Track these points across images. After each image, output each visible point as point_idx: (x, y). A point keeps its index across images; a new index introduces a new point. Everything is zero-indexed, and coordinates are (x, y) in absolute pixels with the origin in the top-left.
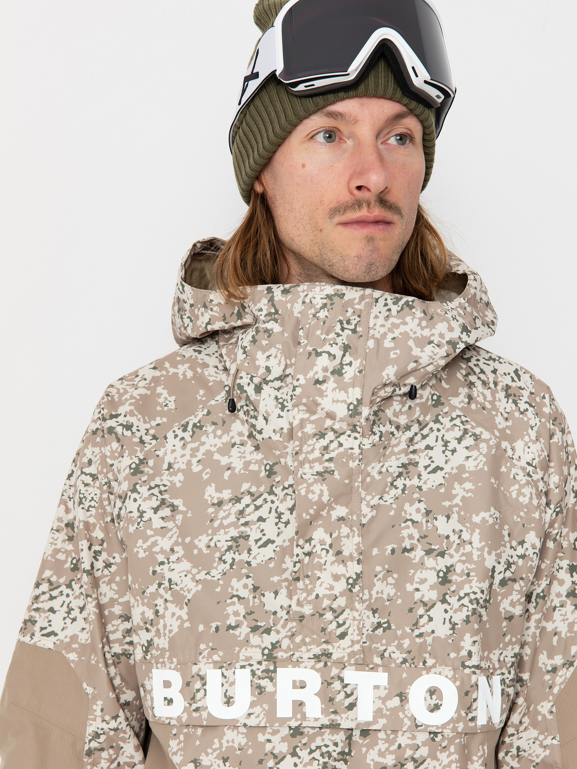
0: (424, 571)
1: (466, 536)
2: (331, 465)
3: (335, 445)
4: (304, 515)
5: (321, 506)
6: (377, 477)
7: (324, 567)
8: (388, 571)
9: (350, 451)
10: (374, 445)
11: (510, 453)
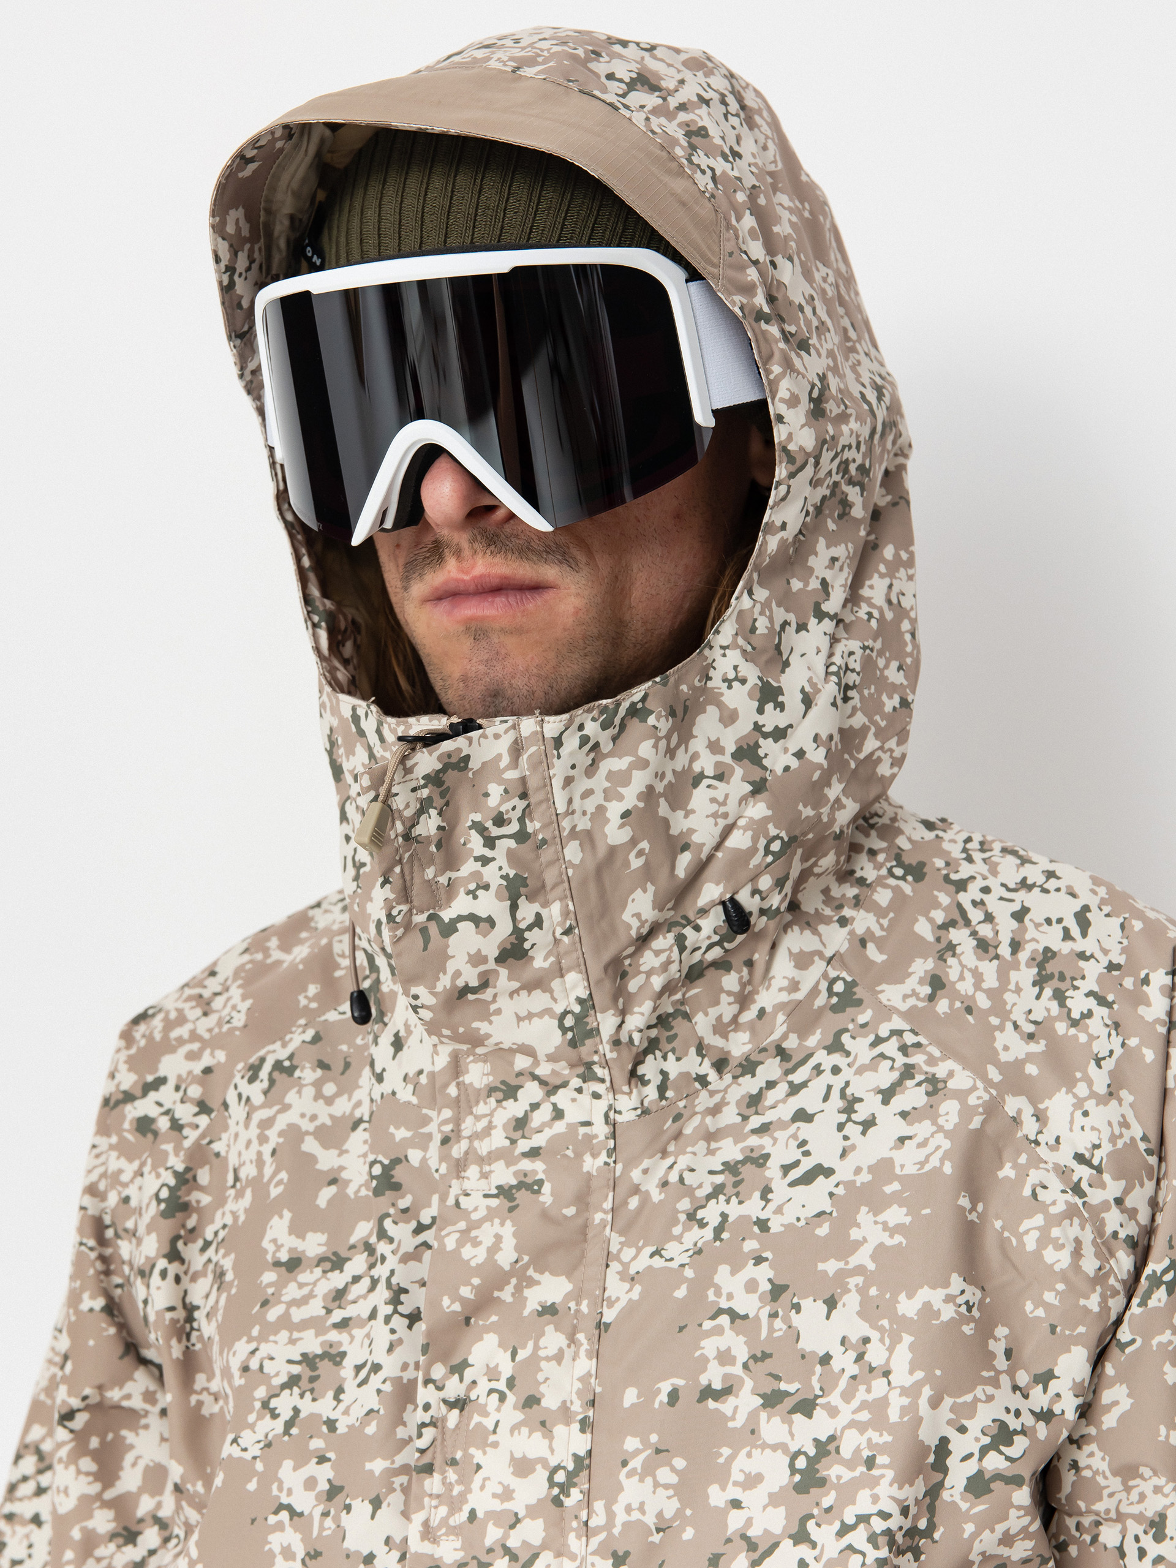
0: (756, 1452)
1: (876, 1355)
2: (537, 1167)
3: (544, 1114)
4: (446, 1301)
5: (495, 1278)
6: (656, 1196)
7: (492, 1438)
8: (658, 1451)
9: (583, 1130)
10: (645, 1112)
11: (1030, 1127)
